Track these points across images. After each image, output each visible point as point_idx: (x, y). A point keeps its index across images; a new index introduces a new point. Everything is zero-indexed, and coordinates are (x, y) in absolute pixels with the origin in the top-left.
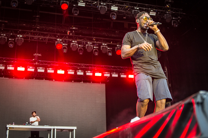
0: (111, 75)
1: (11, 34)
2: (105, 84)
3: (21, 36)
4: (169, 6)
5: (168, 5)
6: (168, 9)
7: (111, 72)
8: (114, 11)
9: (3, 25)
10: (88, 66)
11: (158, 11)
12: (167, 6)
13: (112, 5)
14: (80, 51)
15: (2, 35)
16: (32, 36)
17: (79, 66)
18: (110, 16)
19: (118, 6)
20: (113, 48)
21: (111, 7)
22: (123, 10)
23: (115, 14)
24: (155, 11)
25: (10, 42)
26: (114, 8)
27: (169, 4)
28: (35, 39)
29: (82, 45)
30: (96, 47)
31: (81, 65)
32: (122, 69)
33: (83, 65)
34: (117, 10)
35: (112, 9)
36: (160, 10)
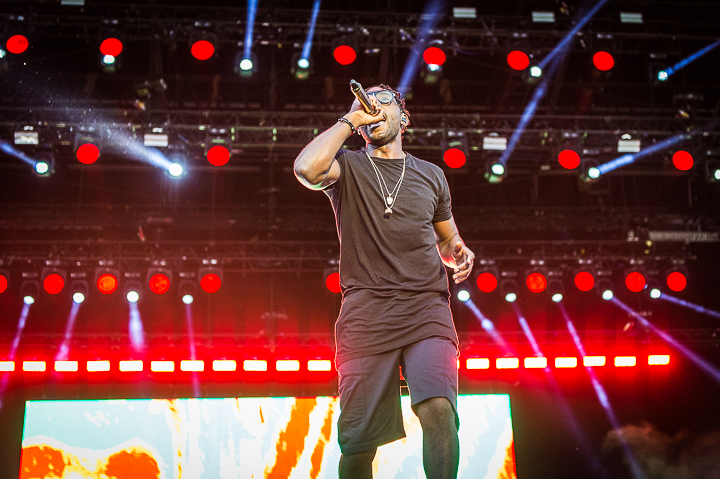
0: (521, 363)
1: (184, 258)
3: (214, 262)
4: (689, 112)
5: (686, 111)
8: (496, 153)
9: (159, 230)
11: (651, 137)
12: (682, 113)
13: (486, 134)
15: (156, 263)
16: (251, 258)
18: (483, 168)
19: (506, 134)
20: (518, 273)
21: (483, 143)
22: (528, 145)
24: (638, 135)
25: (182, 283)
26: (494, 143)
27: (689, 108)
28: (261, 267)
34: (504, 147)
35: (486, 147)
36: (657, 132)
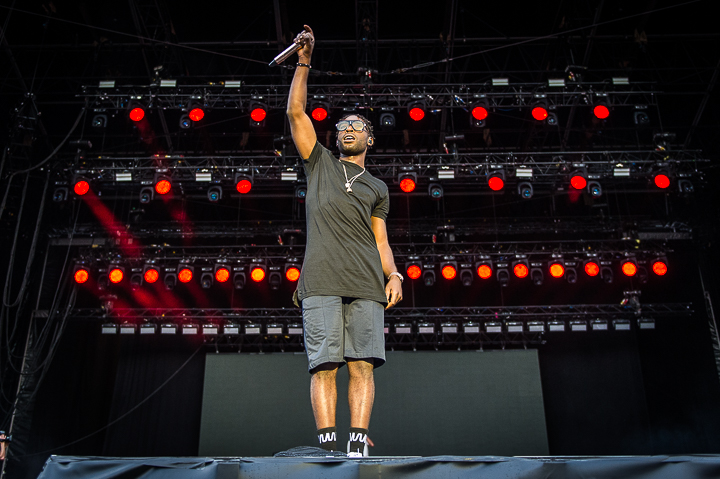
0: (547, 328)
2: (537, 351)
4: (665, 147)
5: (662, 145)
6: (663, 154)
7: (545, 320)
8: (525, 179)
9: (292, 238)
10: (488, 312)
11: (638, 165)
12: (661, 147)
13: (518, 166)
14: (465, 278)
15: (290, 260)
17: (466, 312)
18: (516, 190)
19: (532, 166)
20: (543, 263)
21: (516, 172)
23: (530, 184)
24: (628, 164)
26: (524, 173)
27: (665, 143)
29: (469, 263)
30: (504, 265)
31: (472, 310)
32: (573, 310)
33: (477, 310)
34: (531, 175)
35: (518, 175)
36: (642, 161)
